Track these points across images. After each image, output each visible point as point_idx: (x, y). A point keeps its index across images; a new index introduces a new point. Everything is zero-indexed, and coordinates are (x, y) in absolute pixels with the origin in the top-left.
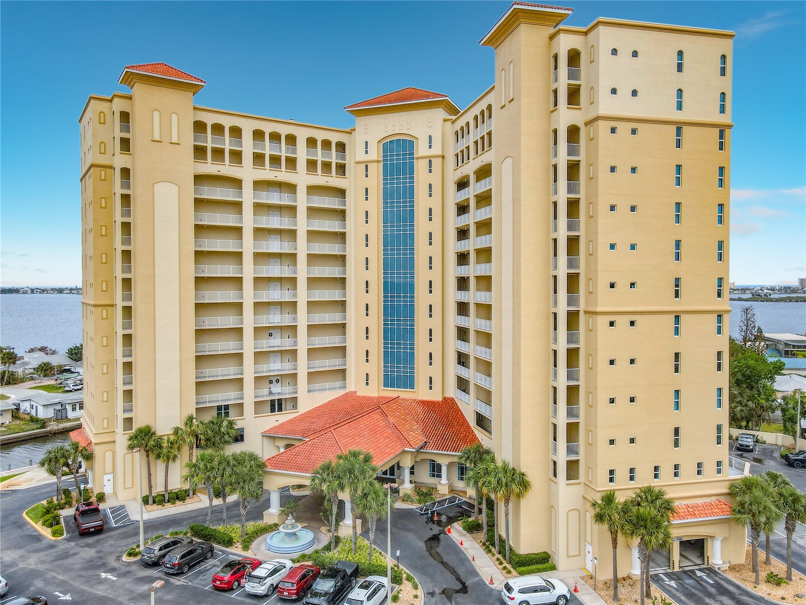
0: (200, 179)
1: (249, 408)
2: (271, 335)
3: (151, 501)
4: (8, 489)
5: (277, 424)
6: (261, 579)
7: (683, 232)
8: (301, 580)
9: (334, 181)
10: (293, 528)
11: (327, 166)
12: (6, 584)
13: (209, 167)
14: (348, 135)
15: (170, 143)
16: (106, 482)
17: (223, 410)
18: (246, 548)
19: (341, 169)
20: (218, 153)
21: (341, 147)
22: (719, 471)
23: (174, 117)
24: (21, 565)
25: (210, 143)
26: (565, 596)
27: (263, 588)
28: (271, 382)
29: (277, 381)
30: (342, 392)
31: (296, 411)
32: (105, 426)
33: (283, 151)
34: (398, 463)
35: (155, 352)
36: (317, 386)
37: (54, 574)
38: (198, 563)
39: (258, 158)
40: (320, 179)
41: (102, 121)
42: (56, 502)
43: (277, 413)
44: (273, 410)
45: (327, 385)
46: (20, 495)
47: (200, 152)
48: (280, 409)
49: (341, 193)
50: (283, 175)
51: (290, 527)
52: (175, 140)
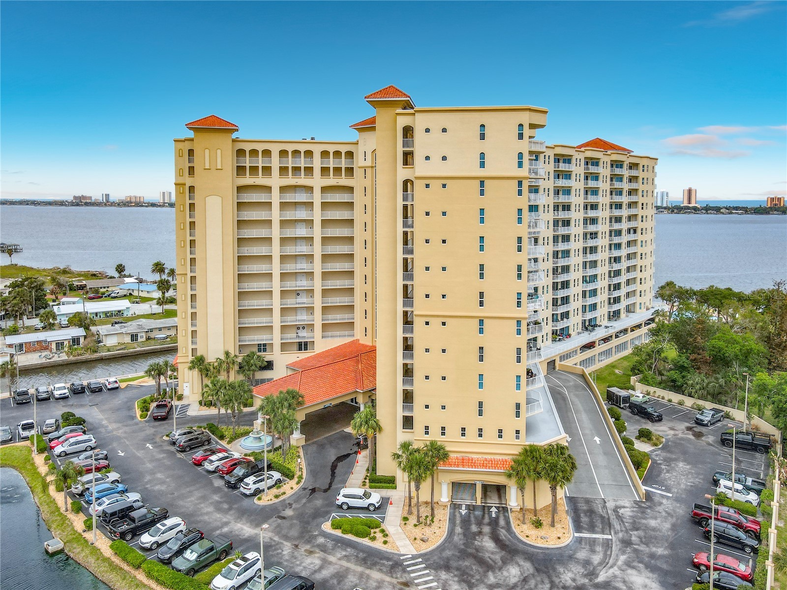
0: (240, 189)
1: (277, 347)
2: (298, 294)
3: (203, 404)
4: (140, 384)
5: (298, 359)
6: (212, 461)
7: (485, 258)
8: (231, 466)
9: (343, 181)
10: (258, 434)
11: (337, 170)
12: (95, 442)
13: (248, 180)
14: (355, 145)
15: (217, 169)
16: (185, 388)
17: (263, 347)
18: (229, 443)
19: (350, 171)
20: (254, 170)
21: (350, 154)
22: (517, 438)
23: (219, 152)
24: (114, 433)
25: (248, 162)
26: (374, 505)
27: (212, 467)
28: (298, 328)
29: (304, 328)
30: (350, 339)
31: (313, 351)
32: (184, 352)
33: (302, 163)
34: (355, 398)
35: (207, 307)
36: (330, 334)
37: (126, 440)
38: (198, 447)
39: (283, 170)
40: (332, 181)
41: (181, 155)
42: (155, 396)
43: (303, 351)
44: (300, 349)
45: (338, 333)
46: (143, 389)
47: (241, 170)
48: (306, 349)
49: (350, 189)
50: (302, 180)
51: (256, 433)
52: (219, 167)
